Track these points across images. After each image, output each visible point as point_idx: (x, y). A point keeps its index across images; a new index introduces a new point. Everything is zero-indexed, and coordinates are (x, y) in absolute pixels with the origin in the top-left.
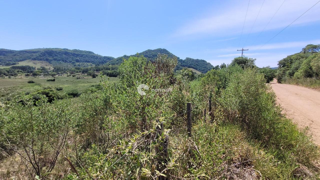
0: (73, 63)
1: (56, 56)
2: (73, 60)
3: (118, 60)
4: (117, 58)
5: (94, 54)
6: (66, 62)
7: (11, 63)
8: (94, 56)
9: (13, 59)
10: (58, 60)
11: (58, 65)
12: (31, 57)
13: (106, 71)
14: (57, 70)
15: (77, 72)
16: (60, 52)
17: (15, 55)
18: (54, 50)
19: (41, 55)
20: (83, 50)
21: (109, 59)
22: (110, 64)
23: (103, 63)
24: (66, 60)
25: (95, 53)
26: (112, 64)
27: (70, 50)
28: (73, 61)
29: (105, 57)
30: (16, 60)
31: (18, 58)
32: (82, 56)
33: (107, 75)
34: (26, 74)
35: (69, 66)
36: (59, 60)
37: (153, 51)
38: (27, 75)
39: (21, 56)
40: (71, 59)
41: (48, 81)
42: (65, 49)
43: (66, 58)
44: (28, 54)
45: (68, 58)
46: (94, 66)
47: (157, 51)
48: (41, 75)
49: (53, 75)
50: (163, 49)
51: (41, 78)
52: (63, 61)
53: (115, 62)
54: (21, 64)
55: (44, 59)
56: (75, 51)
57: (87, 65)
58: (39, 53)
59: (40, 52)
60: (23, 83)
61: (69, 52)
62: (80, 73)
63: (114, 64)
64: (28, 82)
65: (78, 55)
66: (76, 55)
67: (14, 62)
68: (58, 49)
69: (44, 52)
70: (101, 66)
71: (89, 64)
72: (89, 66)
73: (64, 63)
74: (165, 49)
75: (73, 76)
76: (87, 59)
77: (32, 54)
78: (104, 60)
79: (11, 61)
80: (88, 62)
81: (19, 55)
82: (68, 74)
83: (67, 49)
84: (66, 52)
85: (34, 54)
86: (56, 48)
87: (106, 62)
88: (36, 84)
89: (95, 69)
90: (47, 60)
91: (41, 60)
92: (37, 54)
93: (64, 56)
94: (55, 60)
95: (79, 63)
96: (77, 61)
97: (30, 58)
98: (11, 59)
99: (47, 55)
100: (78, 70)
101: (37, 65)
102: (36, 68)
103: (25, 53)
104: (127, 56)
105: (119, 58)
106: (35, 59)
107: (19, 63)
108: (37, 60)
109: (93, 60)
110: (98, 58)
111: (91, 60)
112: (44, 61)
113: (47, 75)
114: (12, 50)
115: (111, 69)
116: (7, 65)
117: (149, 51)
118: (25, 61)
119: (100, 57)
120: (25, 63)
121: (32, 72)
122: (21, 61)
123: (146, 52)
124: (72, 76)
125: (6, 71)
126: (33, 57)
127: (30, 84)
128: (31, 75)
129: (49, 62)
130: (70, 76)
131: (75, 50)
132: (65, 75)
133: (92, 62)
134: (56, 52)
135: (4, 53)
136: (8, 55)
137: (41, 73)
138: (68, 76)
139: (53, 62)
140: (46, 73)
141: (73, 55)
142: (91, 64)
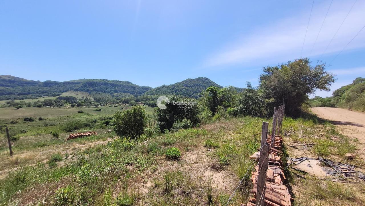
1: (96, 86)
3: (157, 90)
4: (156, 88)
5: (132, 84)
6: (104, 93)
7: (57, 94)
8: (132, 87)
9: (58, 90)
10: (97, 91)
11: (97, 96)
12: (73, 87)
13: (147, 101)
14: (98, 101)
15: (118, 103)
16: (100, 83)
17: (59, 86)
18: (94, 81)
19: (83, 86)
20: (122, 81)
21: (147, 89)
22: (148, 95)
24: (105, 91)
26: (151, 95)
27: (109, 81)
28: (111, 92)
29: (143, 87)
30: (61, 91)
31: (62, 89)
32: (120, 86)
33: (149, 106)
34: (72, 104)
35: (108, 96)
36: (99, 91)
37: (194, 80)
38: (73, 106)
40: (109, 90)
41: (95, 111)
42: (105, 80)
43: (105, 89)
44: (70, 85)
45: (107, 89)
46: (132, 96)
47: (198, 80)
48: (84, 105)
49: (96, 106)
50: (205, 78)
51: (86, 109)
52: (102, 91)
53: (153, 92)
54: (65, 95)
55: (84, 90)
57: (125, 95)
59: (82, 83)
60: (74, 112)
62: (120, 104)
63: (153, 94)
64: (78, 112)
65: (116, 86)
66: (114, 86)
67: (59, 93)
68: (98, 79)
69: (85, 82)
70: (140, 97)
71: (127, 94)
72: (128, 96)
73: (102, 93)
74: (206, 78)
75: (115, 107)
76: (125, 89)
78: (141, 90)
79: (55, 92)
80: (126, 92)
81: (63, 86)
82: (109, 105)
83: (107, 80)
84: (105, 83)
85: (76, 85)
86: (96, 79)
87: (143, 92)
88: (86, 114)
89: (135, 99)
90: (88, 91)
91: (82, 90)
92: (79, 85)
93: (103, 86)
94: (95, 90)
95: (117, 94)
96: (116, 91)
97: (72, 89)
98: (56, 91)
99: (88, 86)
100: (118, 101)
101: (79, 96)
102: (78, 99)
103: (68, 85)
104: (167, 86)
105: (157, 88)
106: (76, 90)
108: (79, 91)
109: (130, 90)
110: (135, 88)
111: (128, 90)
112: (85, 91)
113: (90, 105)
114: (57, 82)
115: (151, 100)
116: (53, 95)
117: (190, 80)
118: (68, 92)
119: (138, 87)
120: (68, 94)
121: (75, 102)
122: (64, 92)
123: (186, 81)
124: (113, 107)
125: (54, 101)
126: (75, 88)
127: (80, 114)
128: (76, 106)
129: (89, 93)
130: (112, 106)
131: (114, 81)
132: (107, 106)
133: (129, 93)
134: (96, 82)
135: (50, 84)
136: (54, 86)
137: (85, 103)
138: (110, 106)
139: (93, 92)
140: (89, 104)
141: (112, 86)
142: (128, 94)
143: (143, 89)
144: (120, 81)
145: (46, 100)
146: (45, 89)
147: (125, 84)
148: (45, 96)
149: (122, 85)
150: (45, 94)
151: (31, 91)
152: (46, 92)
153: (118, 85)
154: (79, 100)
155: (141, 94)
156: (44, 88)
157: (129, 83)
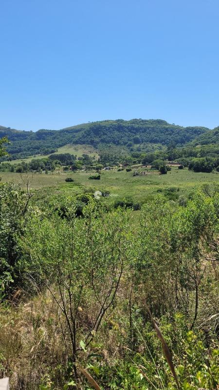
0: (130, 145)
1: (105, 134)
2: (129, 140)
3: (217, 133)
4: (215, 129)
5: (166, 124)
6: (117, 145)
7: (50, 150)
8: (167, 130)
9: (52, 144)
10: (106, 142)
11: (107, 151)
12: (72, 139)
13: (188, 159)
14: (106, 160)
15: (135, 163)
16: (111, 127)
17: (54, 138)
18: (102, 125)
19: (85, 135)
20: (148, 119)
21: (196, 131)
22: (197, 144)
23: (183, 142)
24: (118, 141)
25: (170, 123)
27: (126, 122)
28: (129, 142)
30: (56, 145)
31: (57, 142)
32: (145, 131)
33: (190, 168)
34: (65, 167)
35: (123, 151)
36: (108, 142)
38: (66, 169)
39: (61, 138)
40: (125, 139)
41: (91, 178)
42: (118, 120)
43: (118, 138)
44: (69, 134)
45: (122, 137)
46: (165, 148)
48: (81, 169)
49: (98, 169)
51: (81, 174)
52: (114, 142)
53: (209, 138)
54: (61, 151)
55: (88, 141)
56: (133, 123)
57: (153, 148)
58: (83, 132)
59: (84, 129)
60: (60, 181)
61: (124, 125)
62: (139, 165)
63: (206, 143)
64: (66, 181)
65: (137, 130)
66: (134, 131)
67: (53, 149)
68: (108, 121)
69: (89, 128)
70: (178, 149)
71: (156, 146)
72: (157, 149)
73: (114, 146)
75: (128, 170)
76: (153, 135)
77: (74, 134)
78: (184, 136)
79: (49, 147)
80: (155, 142)
81: (59, 137)
82: (120, 167)
83: (122, 121)
84: (119, 126)
85: (76, 134)
86: (105, 121)
87: (189, 139)
88: (76, 185)
89: (167, 155)
90: (92, 142)
91: (84, 143)
92: (79, 134)
93: (116, 133)
94: (103, 141)
95: (138, 145)
96: (137, 141)
97: (70, 142)
99: (92, 134)
100: (136, 160)
101: (77, 152)
102: (77, 158)
103: (66, 134)
106: (76, 143)
107: (59, 150)
108: (80, 144)
109: (163, 137)
110: (173, 132)
111: (160, 138)
112: (88, 144)
113: (90, 168)
114: (53, 131)
115: (198, 155)
116: (46, 153)
118: (65, 146)
119: (179, 130)
120: (64, 149)
121: (71, 164)
122: (61, 146)
124: (125, 171)
125: (44, 162)
126: (74, 140)
127: (68, 184)
129: (95, 146)
130: (122, 170)
131: (135, 121)
132: (115, 169)
133: (161, 142)
134: (105, 127)
135: (43, 135)
136: (48, 138)
137: (83, 165)
138: (119, 170)
139: (100, 145)
140: (89, 166)
141: (130, 131)
142: (160, 145)
143: (188, 132)
144: (146, 121)
145: (33, 161)
146: (37, 143)
147: (154, 125)
148: (37, 154)
149: (148, 128)
150: (37, 151)
151: (22, 147)
152: (38, 148)
153: (141, 129)
154: (79, 159)
155: (184, 143)
156: (37, 141)
157: (160, 122)
